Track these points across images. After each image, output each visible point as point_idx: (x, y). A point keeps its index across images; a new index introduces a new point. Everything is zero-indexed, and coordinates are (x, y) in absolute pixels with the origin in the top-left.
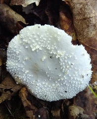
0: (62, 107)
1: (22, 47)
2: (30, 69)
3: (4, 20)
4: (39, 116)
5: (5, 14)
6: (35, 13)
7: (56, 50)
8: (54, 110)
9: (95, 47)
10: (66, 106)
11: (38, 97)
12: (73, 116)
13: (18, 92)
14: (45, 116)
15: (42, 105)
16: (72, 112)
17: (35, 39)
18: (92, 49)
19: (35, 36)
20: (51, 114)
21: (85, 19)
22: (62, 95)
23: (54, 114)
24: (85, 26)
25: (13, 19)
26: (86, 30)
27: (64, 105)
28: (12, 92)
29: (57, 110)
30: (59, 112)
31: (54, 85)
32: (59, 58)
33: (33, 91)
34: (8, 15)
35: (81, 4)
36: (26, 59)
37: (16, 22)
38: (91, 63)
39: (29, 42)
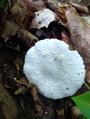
0: (66, 107)
1: (36, 54)
2: (40, 71)
3: (24, 39)
4: (46, 113)
5: (25, 35)
6: (45, 35)
7: (59, 54)
8: (59, 110)
9: (86, 53)
10: (69, 106)
11: (46, 95)
12: (75, 115)
13: (31, 89)
14: (51, 114)
15: (48, 103)
16: (74, 111)
17: (45, 47)
18: (84, 55)
19: (45, 46)
20: (56, 113)
21: (78, 35)
22: (64, 92)
23: (59, 113)
24: (78, 40)
25: (30, 38)
26: (79, 42)
27: (67, 106)
28: (26, 87)
29: (61, 110)
30: (63, 111)
31: (58, 84)
32: (61, 60)
33: (41, 90)
34: (27, 35)
35: (74, 27)
36: (38, 62)
37: (32, 40)
38: (84, 64)
39: (41, 50)
